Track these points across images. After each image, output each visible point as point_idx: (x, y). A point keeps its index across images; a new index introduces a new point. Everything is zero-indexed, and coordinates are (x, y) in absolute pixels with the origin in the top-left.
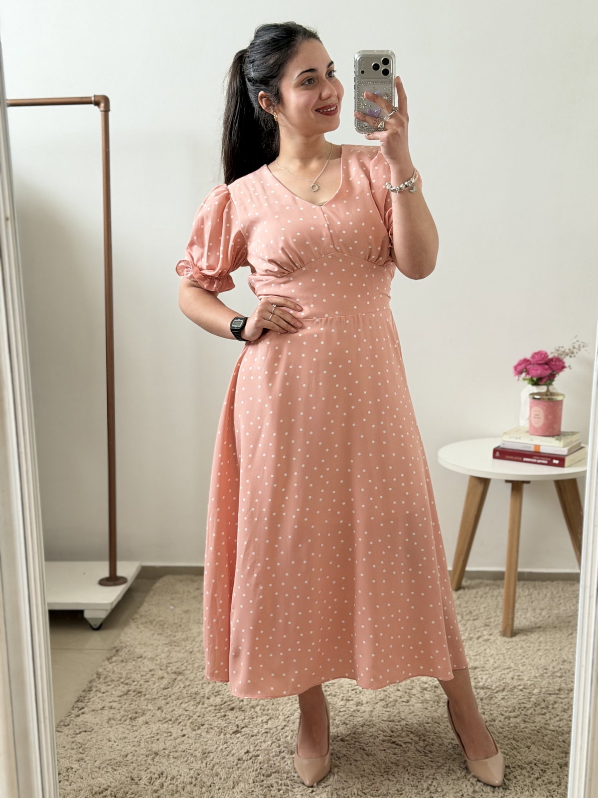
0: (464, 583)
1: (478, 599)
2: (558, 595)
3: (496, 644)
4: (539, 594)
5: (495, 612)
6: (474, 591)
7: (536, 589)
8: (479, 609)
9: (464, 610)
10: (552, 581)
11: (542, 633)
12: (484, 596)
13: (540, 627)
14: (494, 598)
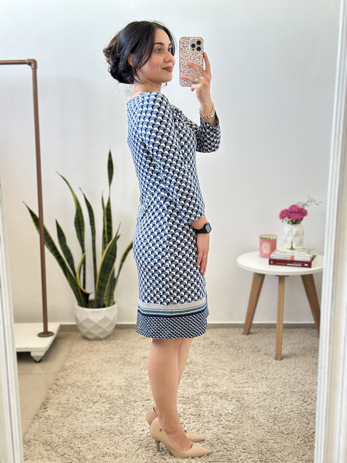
0: (251, 331)
1: (260, 339)
2: (303, 336)
3: (272, 364)
4: (292, 335)
5: (270, 346)
6: (257, 335)
7: (291, 333)
8: (261, 345)
9: (253, 346)
10: (299, 328)
11: (296, 358)
12: (263, 337)
13: (295, 354)
14: (268, 338)
